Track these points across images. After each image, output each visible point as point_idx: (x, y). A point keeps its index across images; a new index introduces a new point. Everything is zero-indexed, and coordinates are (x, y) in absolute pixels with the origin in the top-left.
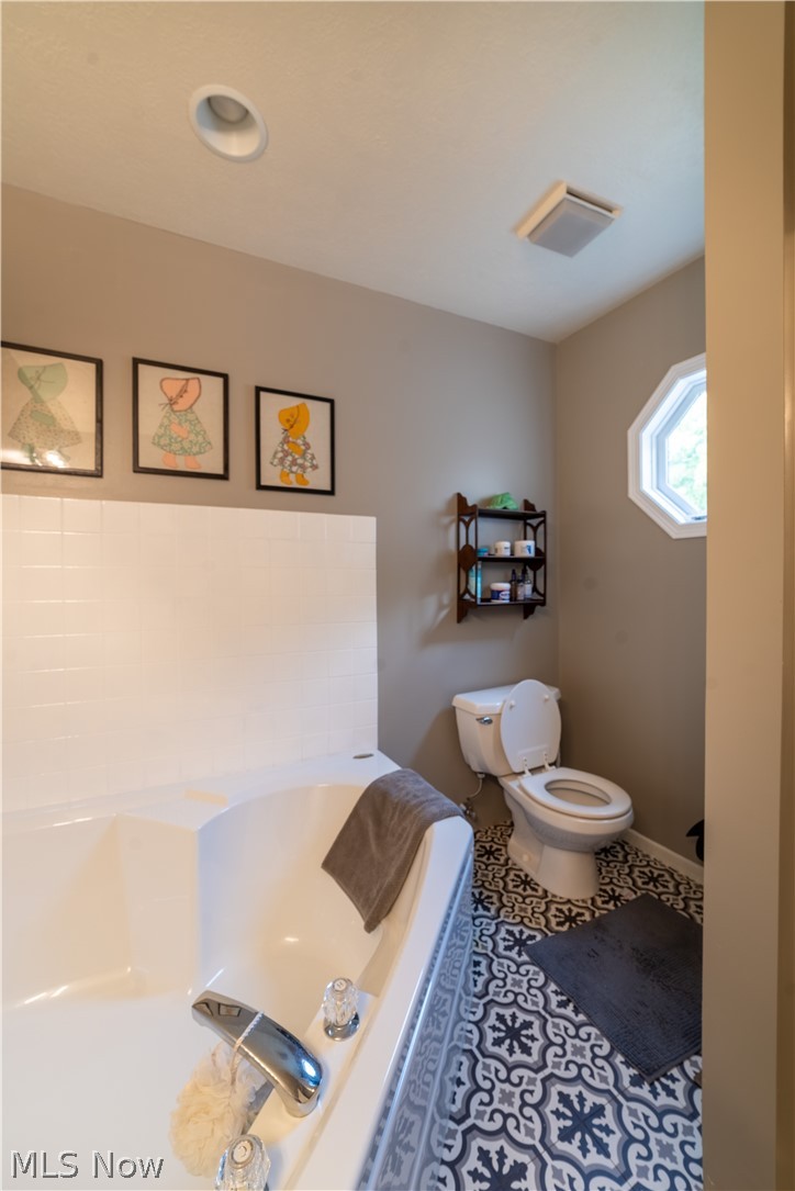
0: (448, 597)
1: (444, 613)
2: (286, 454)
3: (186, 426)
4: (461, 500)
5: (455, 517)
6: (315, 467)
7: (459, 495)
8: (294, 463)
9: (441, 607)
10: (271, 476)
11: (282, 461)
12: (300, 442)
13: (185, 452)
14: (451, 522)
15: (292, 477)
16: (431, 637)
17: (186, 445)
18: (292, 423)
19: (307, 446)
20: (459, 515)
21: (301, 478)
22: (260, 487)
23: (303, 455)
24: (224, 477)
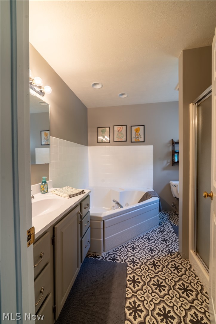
0: (170, 160)
1: (169, 164)
2: (136, 136)
3: (121, 134)
4: (173, 140)
5: (172, 144)
6: (141, 138)
7: (172, 139)
8: (137, 137)
9: (168, 163)
10: (133, 140)
11: (135, 137)
12: (138, 134)
13: (120, 138)
14: (170, 145)
15: (137, 140)
16: (165, 169)
17: (121, 137)
18: (137, 131)
19: (140, 134)
20: (173, 144)
21: (138, 140)
22: (131, 142)
23: (139, 136)
24: (126, 141)
